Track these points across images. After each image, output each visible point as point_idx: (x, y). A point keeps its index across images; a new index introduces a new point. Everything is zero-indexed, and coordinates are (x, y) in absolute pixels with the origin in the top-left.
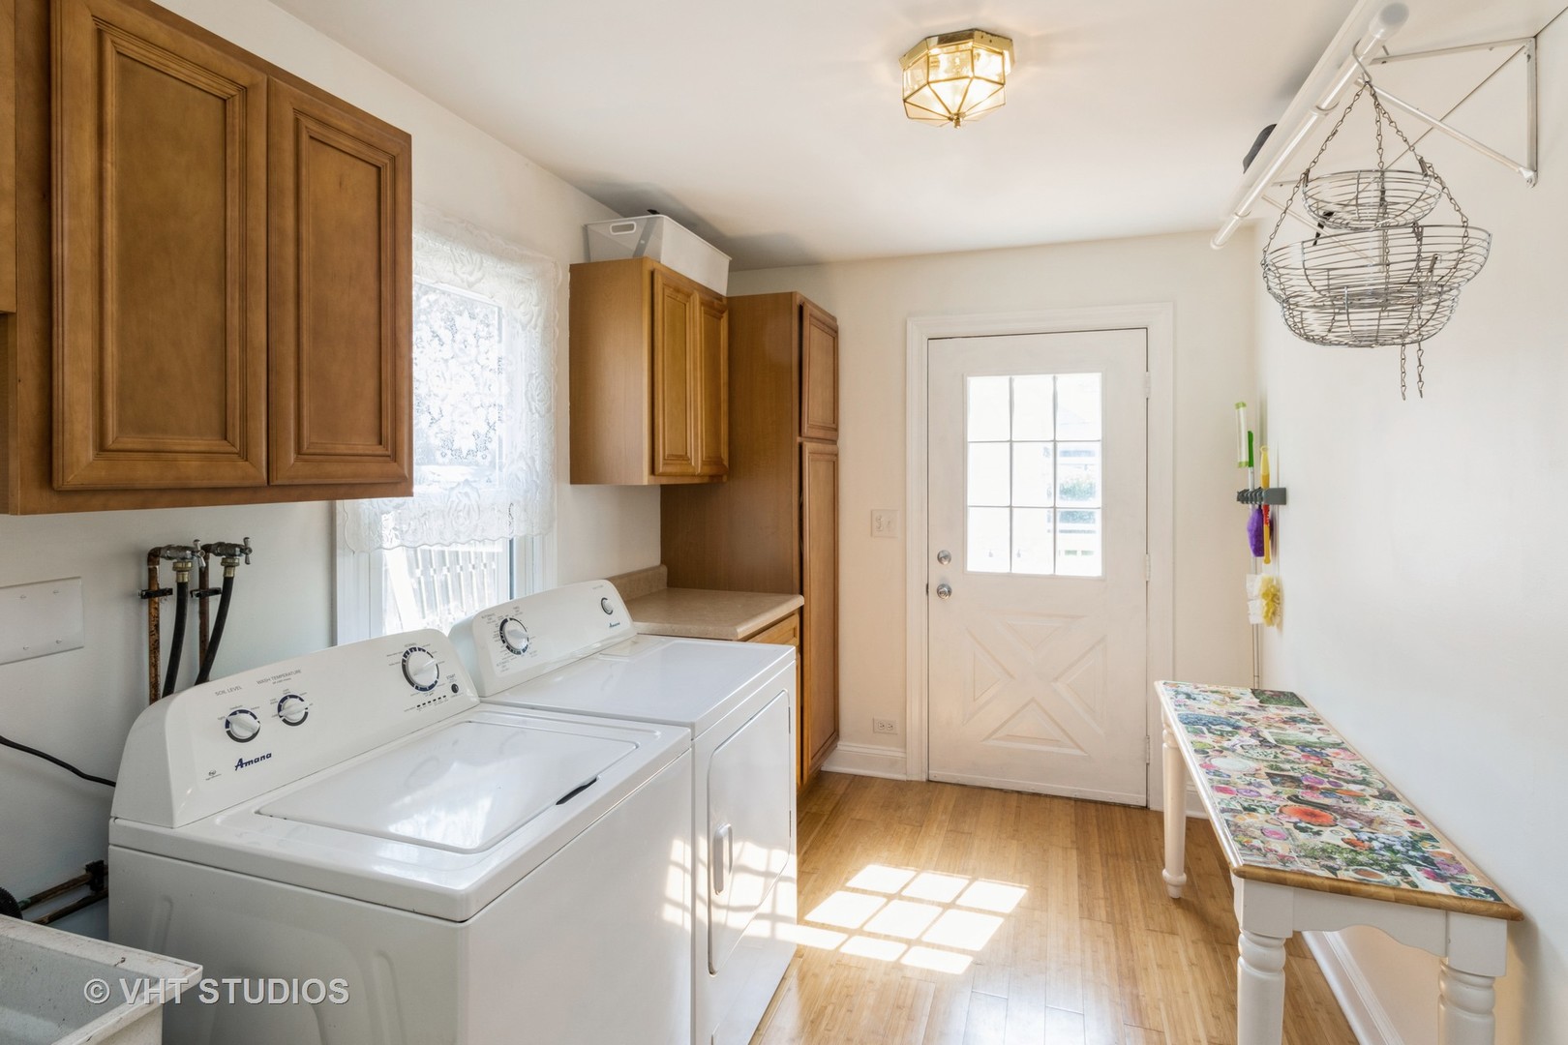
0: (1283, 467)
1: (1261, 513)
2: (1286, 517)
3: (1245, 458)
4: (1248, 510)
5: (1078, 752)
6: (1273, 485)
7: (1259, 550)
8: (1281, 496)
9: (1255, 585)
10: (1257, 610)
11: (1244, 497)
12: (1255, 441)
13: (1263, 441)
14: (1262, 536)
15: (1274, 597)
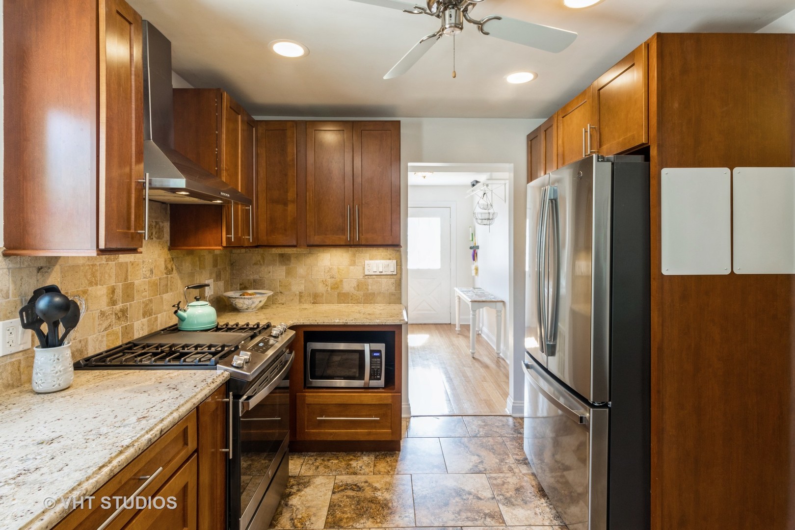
0: (479, 241)
1: (474, 251)
2: (479, 252)
3: (471, 239)
4: (472, 251)
5: (435, 312)
6: (476, 245)
7: (474, 260)
8: (478, 247)
9: (473, 267)
10: (474, 272)
11: (471, 248)
12: (473, 235)
13: (475, 236)
14: (474, 256)
15: (477, 269)
